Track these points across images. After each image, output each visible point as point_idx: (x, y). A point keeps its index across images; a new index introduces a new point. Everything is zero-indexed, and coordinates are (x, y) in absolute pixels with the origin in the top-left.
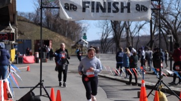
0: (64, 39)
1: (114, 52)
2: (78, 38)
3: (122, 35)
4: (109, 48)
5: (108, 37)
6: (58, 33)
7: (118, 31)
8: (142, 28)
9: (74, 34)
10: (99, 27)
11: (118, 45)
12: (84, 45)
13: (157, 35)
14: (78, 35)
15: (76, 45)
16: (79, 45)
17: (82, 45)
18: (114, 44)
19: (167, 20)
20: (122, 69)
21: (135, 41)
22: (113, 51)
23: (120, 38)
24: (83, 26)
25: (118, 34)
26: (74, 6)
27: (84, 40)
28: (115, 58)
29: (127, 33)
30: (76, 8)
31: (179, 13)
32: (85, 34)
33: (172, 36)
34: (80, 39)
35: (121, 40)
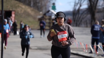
0: (29, 10)
1: (89, 25)
2: (46, 8)
3: (98, 5)
4: (83, 21)
6: (22, 2)
9: (41, 4)
11: (93, 18)
14: (45, 5)
15: (43, 17)
16: (47, 17)
17: (51, 17)
18: (89, 16)
20: (99, 46)
22: (87, 24)
23: (95, 8)
25: (94, 3)
27: (53, 11)
28: (90, 32)
32: (54, 4)
34: (47, 10)
35: (97, 11)
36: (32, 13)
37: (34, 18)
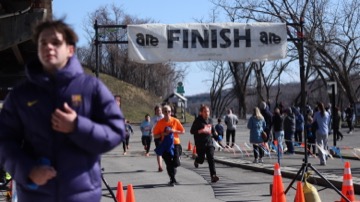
0: (142, 94)
2: (168, 91)
3: (248, 83)
5: (224, 88)
6: (131, 83)
7: (241, 76)
8: (284, 70)
9: (161, 84)
10: (207, 70)
11: (242, 103)
12: (179, 104)
13: (313, 82)
14: (168, 87)
18: (236, 101)
19: (329, 53)
21: (273, 93)
23: (245, 89)
24: (177, 69)
25: (242, 81)
26: (152, 37)
27: (179, 95)
29: (259, 79)
30: (157, 41)
31: (351, 40)
32: (180, 84)
33: (335, 83)
34: (171, 93)
35: (247, 92)
36: (147, 99)
37: (151, 107)
